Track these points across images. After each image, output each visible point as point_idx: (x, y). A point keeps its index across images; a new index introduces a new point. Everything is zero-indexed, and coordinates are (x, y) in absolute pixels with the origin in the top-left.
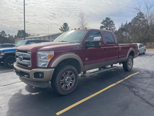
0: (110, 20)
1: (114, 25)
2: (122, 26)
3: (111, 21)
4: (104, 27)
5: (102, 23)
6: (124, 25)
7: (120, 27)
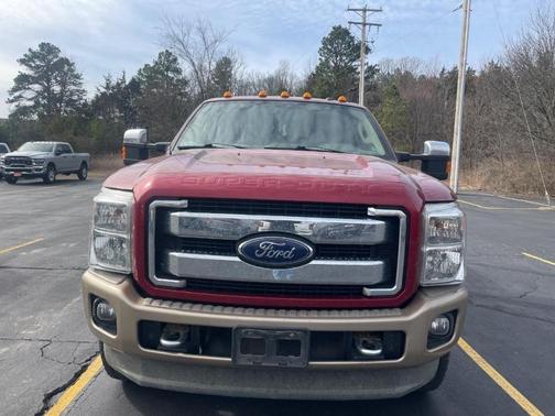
0: (61, 55)
1: (77, 77)
2: (107, 87)
3: (65, 61)
4: (36, 80)
5: (22, 61)
6: (114, 83)
7: (103, 90)
